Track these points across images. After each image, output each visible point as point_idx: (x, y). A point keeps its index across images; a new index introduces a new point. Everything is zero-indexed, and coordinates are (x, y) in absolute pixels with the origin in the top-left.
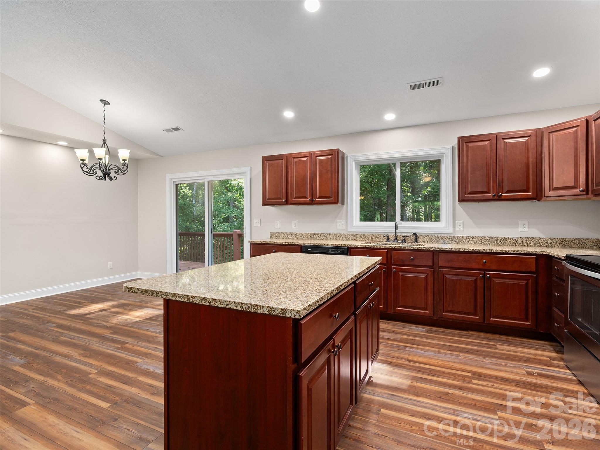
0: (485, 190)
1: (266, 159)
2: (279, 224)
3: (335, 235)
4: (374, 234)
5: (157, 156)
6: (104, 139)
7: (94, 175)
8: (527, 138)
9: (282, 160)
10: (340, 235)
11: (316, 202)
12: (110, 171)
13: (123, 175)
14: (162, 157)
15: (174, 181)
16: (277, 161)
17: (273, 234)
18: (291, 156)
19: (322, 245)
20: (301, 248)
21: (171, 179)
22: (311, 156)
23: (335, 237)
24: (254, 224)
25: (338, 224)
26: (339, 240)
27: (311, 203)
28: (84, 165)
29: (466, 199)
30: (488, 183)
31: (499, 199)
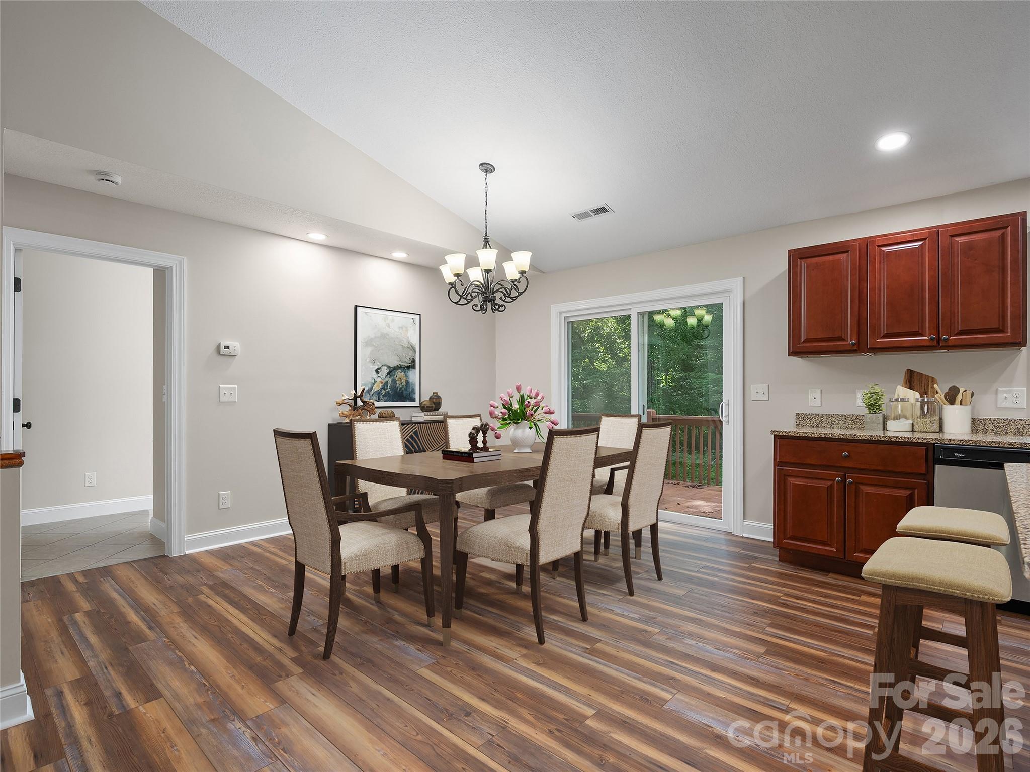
1: (797, 257)
2: (818, 395)
3: (992, 422)
5: (536, 271)
6: (486, 235)
7: (469, 302)
9: (845, 255)
10: (1009, 422)
11: (950, 344)
12: (495, 295)
13: (512, 301)
14: (544, 273)
15: (565, 317)
16: (831, 258)
17: (802, 418)
18: (874, 242)
19: (1001, 446)
20: (927, 450)
21: (560, 312)
22: (936, 236)
23: (991, 426)
24: (752, 395)
25: (1001, 396)
26: (1006, 433)
27: (936, 346)
28: (451, 286)
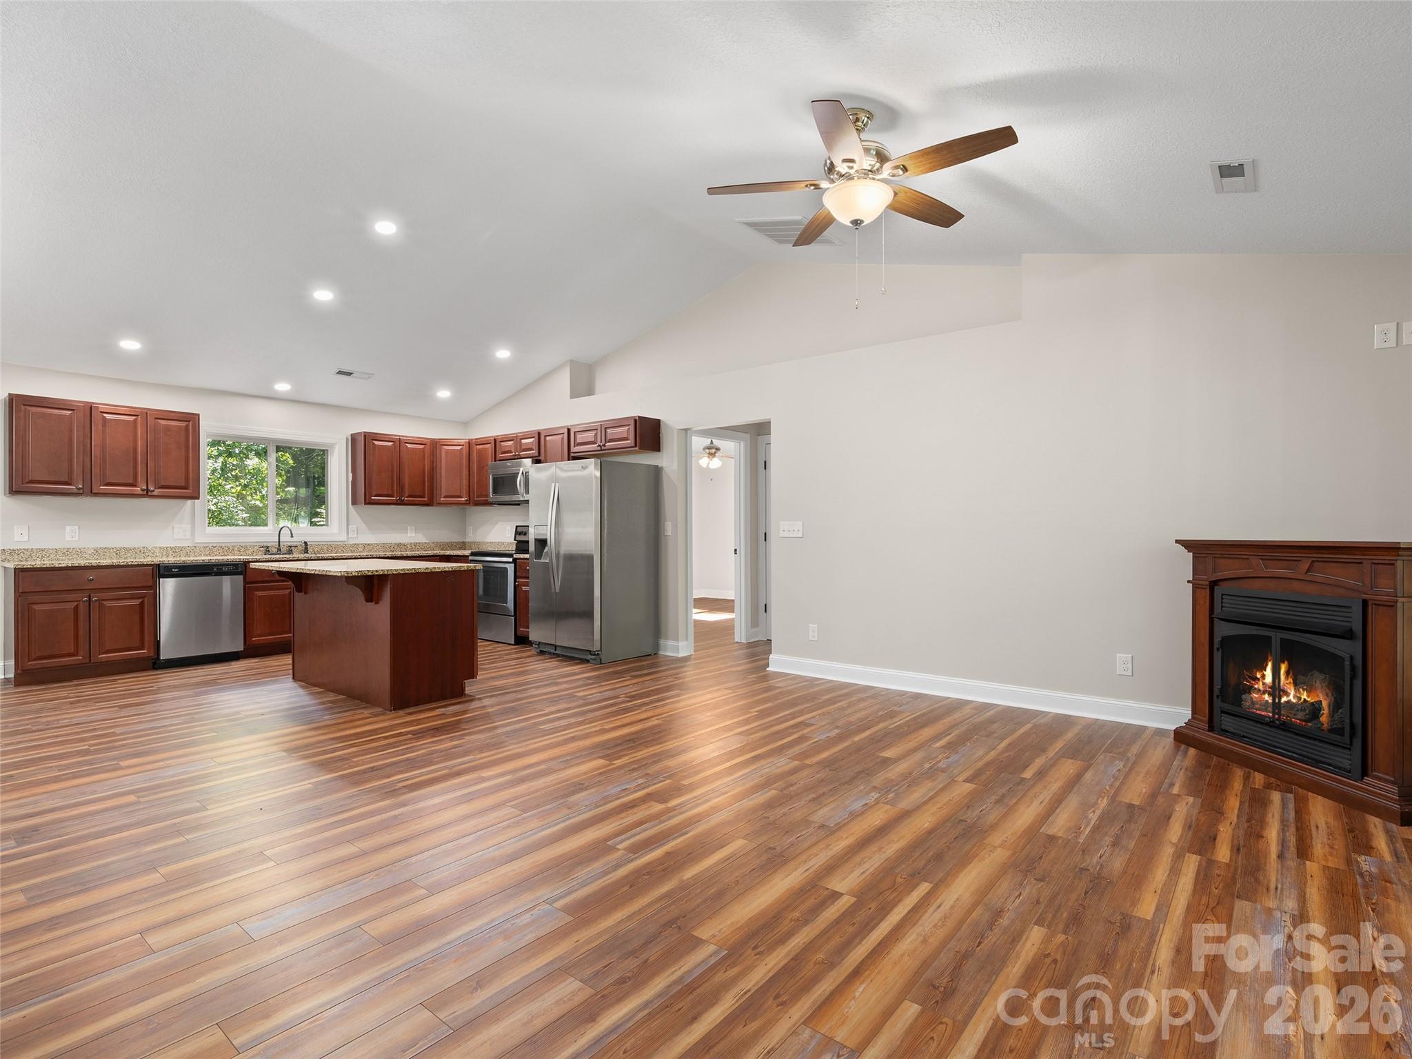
0: (390, 493)
1: (21, 402)
3: (172, 549)
4: (243, 545)
8: (423, 446)
9: (70, 412)
10: (181, 549)
11: (155, 494)
16: (56, 411)
17: (10, 553)
18: (97, 408)
20: (153, 569)
22: (145, 416)
23: (171, 552)
25: (176, 531)
27: (146, 495)
29: (372, 501)
30: (393, 486)
31: (400, 503)
